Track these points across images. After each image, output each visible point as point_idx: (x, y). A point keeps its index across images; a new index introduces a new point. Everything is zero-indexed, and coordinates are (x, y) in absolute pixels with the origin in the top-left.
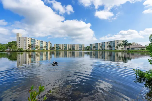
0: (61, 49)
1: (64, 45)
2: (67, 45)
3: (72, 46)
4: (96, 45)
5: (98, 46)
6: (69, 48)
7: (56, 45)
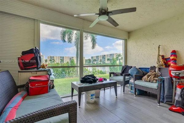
0: (57, 62)
1: (61, 57)
2: (64, 57)
3: (70, 59)
4: (97, 58)
5: (98, 59)
6: (67, 61)
7: (49, 57)
